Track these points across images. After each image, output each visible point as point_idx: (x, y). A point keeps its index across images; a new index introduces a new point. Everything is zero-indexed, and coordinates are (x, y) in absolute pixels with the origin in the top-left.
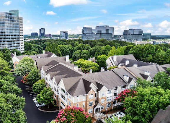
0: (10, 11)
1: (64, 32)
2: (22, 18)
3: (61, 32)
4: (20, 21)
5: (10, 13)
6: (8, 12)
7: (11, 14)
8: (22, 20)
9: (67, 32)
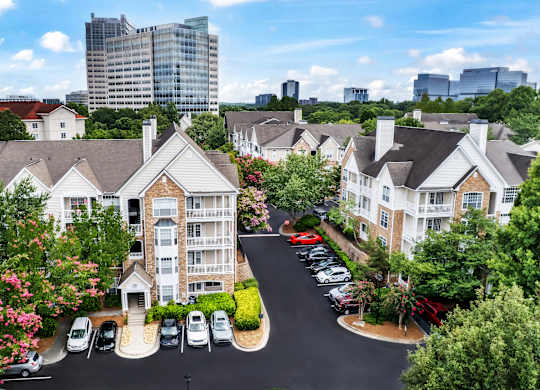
0: (187, 21)
1: (357, 91)
2: (216, 37)
3: (346, 90)
4: (211, 44)
5: (188, 24)
6: (183, 23)
7: (189, 28)
8: (216, 41)
9: (366, 91)
